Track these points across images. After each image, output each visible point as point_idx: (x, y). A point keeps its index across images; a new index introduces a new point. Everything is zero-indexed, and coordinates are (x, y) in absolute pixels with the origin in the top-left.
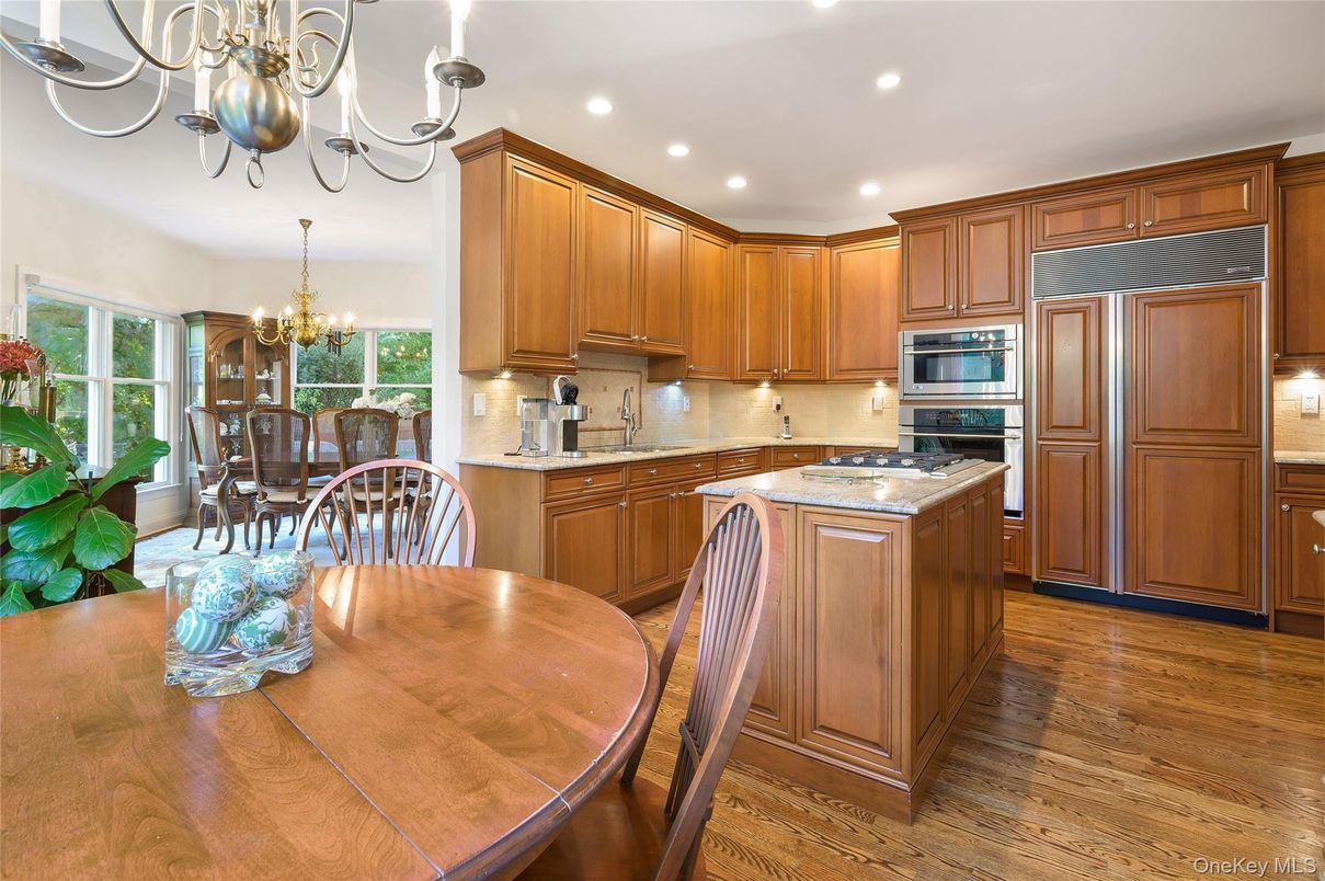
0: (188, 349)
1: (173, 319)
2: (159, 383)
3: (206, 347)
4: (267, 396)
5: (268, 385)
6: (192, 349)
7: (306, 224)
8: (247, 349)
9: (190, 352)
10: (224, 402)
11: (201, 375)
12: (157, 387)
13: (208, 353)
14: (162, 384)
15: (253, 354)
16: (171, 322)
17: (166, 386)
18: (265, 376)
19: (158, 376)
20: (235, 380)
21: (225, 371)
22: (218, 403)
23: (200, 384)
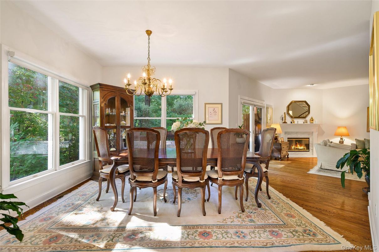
0: (93, 101)
1: (87, 88)
2: (81, 116)
3: (100, 100)
4: (124, 122)
5: (124, 117)
6: (94, 101)
7: (149, 33)
8: (117, 101)
9: (94, 102)
10: (108, 125)
11: (98, 113)
12: (80, 118)
13: (101, 103)
14: (82, 116)
15: (119, 104)
16: (86, 89)
17: (84, 118)
18: (123, 114)
19: (80, 113)
20: (112, 115)
21: (108, 111)
22: (105, 125)
23: (98, 117)
